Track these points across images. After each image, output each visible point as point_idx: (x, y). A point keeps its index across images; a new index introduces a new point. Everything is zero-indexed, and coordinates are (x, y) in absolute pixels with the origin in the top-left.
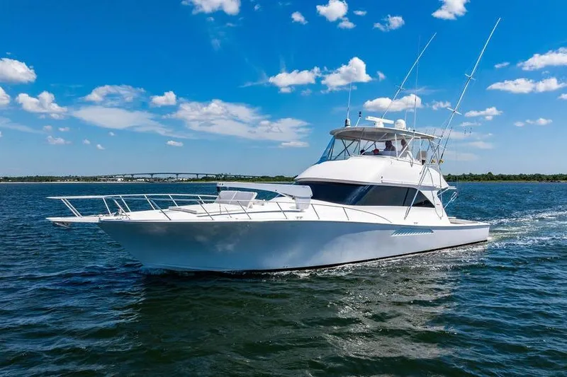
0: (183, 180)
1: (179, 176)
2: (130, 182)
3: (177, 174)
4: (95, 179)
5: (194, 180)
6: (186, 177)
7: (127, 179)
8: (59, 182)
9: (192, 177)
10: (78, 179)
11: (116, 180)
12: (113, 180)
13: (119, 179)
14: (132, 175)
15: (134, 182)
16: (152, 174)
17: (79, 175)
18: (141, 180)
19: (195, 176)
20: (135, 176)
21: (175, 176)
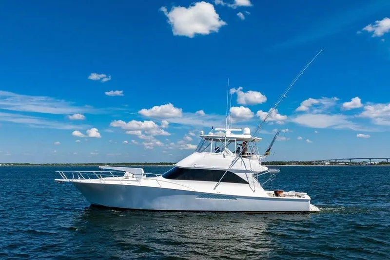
0: (375, 164)
1: (372, 160)
2: (334, 165)
3: (370, 159)
4: (310, 163)
5: (383, 163)
6: (377, 162)
7: (331, 163)
8: (287, 165)
9: (381, 161)
10: (299, 163)
11: (324, 164)
12: (322, 164)
13: (326, 163)
14: (336, 160)
15: (337, 165)
16: (350, 159)
17: (299, 161)
18: (342, 163)
19: (385, 161)
20: (337, 161)
21: (369, 160)
